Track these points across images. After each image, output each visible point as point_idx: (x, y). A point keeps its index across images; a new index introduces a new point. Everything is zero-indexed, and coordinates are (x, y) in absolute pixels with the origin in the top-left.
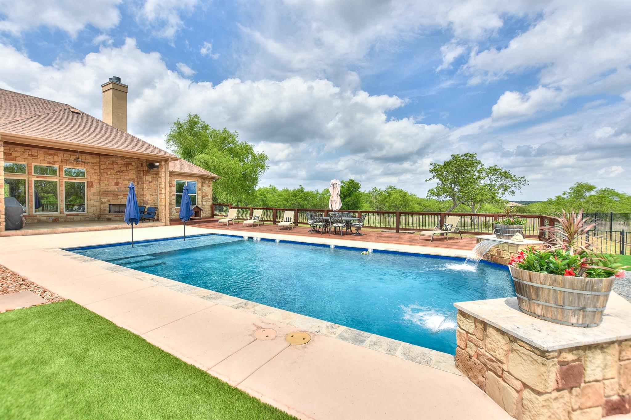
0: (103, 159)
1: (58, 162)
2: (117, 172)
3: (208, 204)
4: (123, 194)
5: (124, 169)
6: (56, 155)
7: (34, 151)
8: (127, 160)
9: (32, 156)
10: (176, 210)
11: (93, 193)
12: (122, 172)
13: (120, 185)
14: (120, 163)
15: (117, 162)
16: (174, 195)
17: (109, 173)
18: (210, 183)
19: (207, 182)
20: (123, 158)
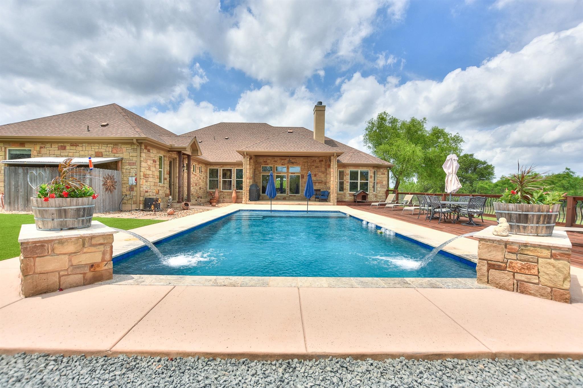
0: (309, 159)
1: (286, 164)
2: (316, 167)
3: (382, 190)
4: (319, 182)
5: (319, 165)
6: (285, 159)
7: (276, 159)
8: (321, 158)
9: (275, 161)
10: (349, 194)
11: (303, 182)
12: (318, 167)
13: (317, 176)
14: (318, 160)
15: (316, 160)
16: (348, 182)
17: (312, 168)
18: (385, 171)
19: (382, 170)
20: (318, 157)
